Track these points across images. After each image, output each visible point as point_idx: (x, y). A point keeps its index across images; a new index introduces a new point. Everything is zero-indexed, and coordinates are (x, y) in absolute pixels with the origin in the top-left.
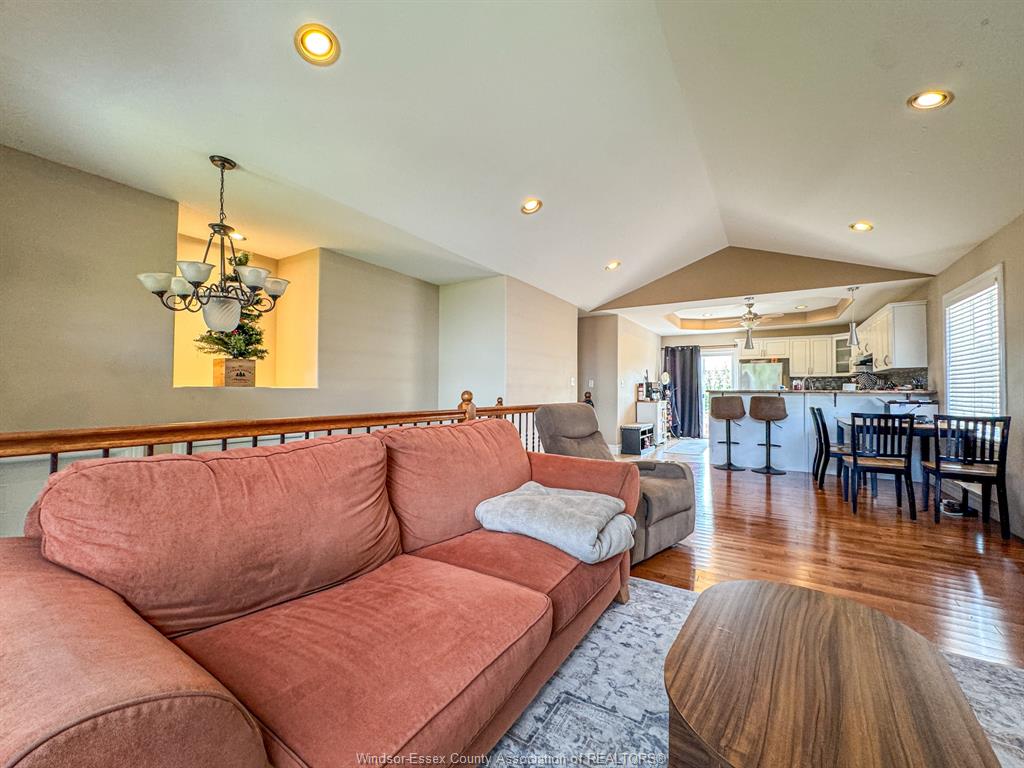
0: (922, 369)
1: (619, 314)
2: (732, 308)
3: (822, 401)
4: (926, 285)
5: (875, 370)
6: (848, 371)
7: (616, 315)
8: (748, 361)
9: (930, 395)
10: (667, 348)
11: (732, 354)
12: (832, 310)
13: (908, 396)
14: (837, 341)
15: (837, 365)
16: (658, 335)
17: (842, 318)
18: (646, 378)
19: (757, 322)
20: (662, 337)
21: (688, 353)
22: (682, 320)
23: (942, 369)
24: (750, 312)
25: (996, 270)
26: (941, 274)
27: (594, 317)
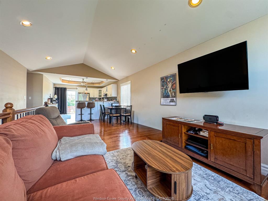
0: (116, 97)
1: (44, 75)
2: (79, 79)
3: (101, 103)
4: (117, 81)
5: (108, 97)
6: (101, 97)
7: (42, 75)
8: (80, 93)
9: (117, 102)
10: (56, 88)
11: (76, 91)
12: (99, 83)
13: (114, 102)
14: (99, 90)
15: (99, 95)
16: (53, 83)
17: (101, 85)
18: (50, 97)
19: (85, 84)
20: (54, 84)
21: (63, 90)
22: (62, 79)
23: (120, 97)
24: (83, 81)
25: (130, 82)
26: (120, 80)
27: (32, 73)
